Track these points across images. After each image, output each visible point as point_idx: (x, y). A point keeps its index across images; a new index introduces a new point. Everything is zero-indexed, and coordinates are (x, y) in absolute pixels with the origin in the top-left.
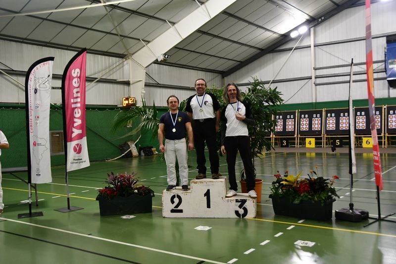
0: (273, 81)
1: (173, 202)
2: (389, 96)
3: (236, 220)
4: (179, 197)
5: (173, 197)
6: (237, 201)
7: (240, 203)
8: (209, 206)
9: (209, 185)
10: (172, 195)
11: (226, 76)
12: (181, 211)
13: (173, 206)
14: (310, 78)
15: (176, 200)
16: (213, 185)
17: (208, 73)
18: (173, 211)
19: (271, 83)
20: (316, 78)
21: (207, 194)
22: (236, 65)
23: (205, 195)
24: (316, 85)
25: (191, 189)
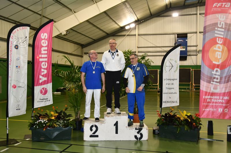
1: (91, 130)
3: (135, 141)
4: (96, 127)
5: (92, 126)
6: (136, 129)
7: (138, 130)
8: (117, 132)
9: (117, 118)
10: (91, 125)
11: (84, 48)
12: (97, 136)
13: (91, 133)
15: (94, 129)
16: (120, 118)
17: (76, 45)
18: (91, 136)
21: (116, 124)
22: (92, 41)
23: (115, 125)
25: (105, 121)
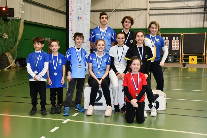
0: (115, 9)
2: (204, 26)
14: (146, 9)
19: (114, 11)
20: (150, 10)
24: (150, 15)
